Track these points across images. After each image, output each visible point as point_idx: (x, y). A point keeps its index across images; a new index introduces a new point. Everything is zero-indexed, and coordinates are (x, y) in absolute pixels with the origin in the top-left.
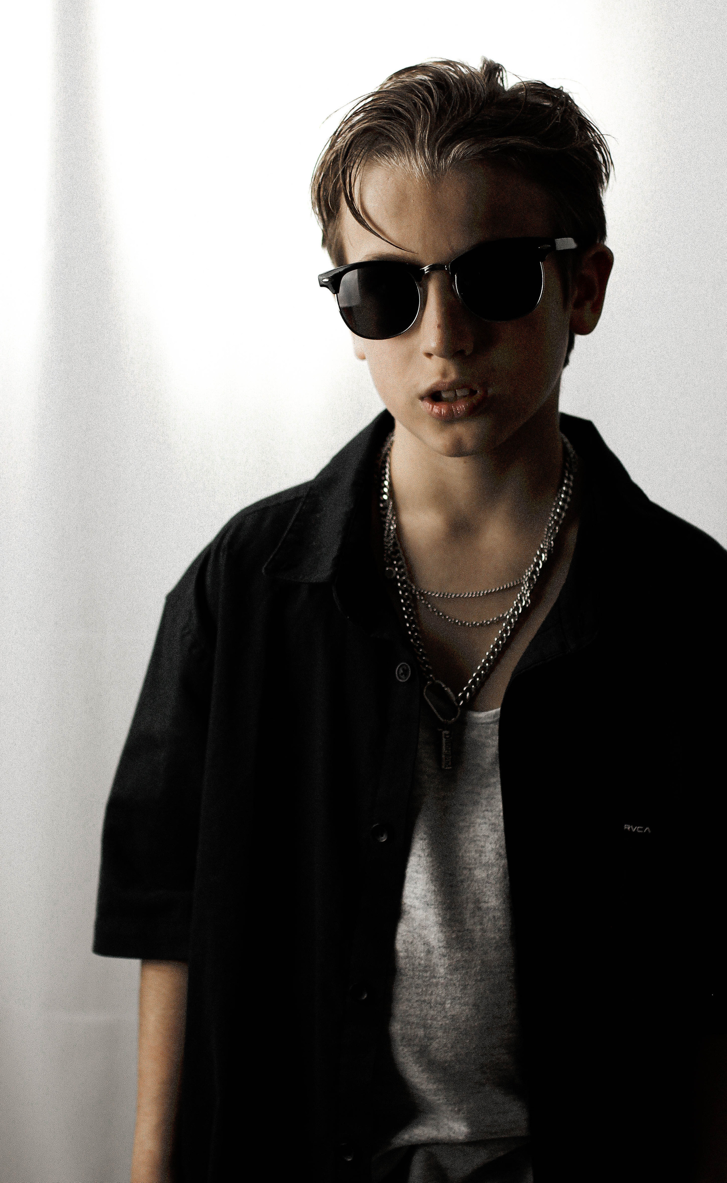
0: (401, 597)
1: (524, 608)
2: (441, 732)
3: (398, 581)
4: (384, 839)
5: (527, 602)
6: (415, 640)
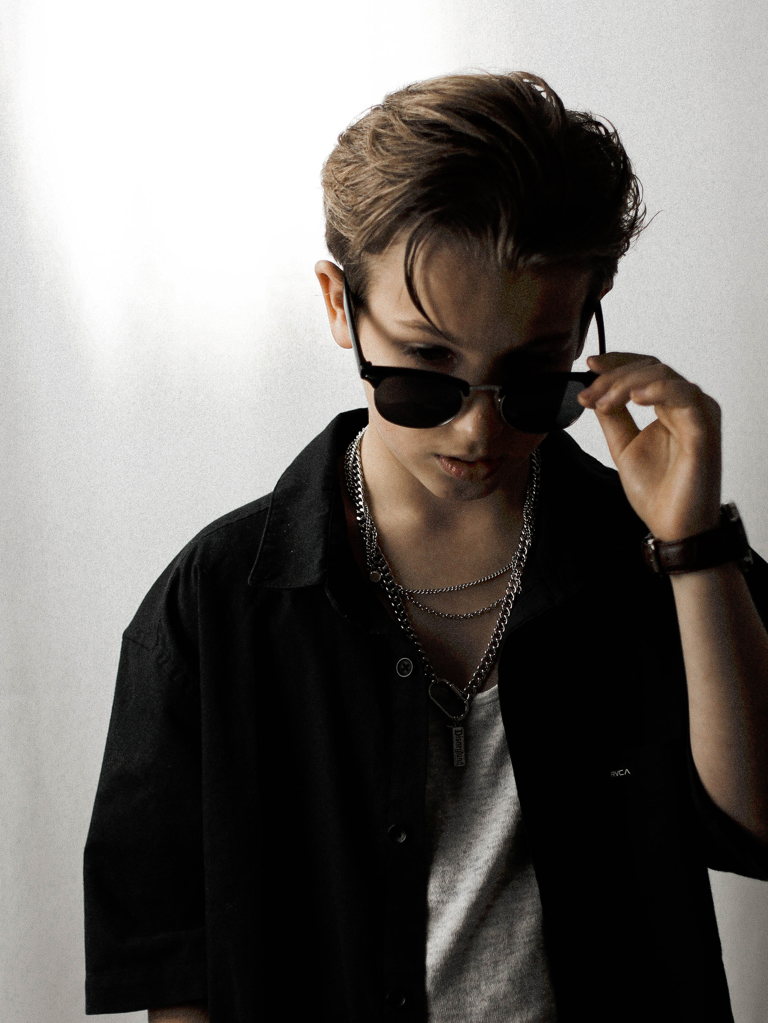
0: (392, 600)
1: (516, 594)
2: (451, 729)
3: (385, 586)
4: (403, 838)
5: (518, 589)
6: (405, 626)
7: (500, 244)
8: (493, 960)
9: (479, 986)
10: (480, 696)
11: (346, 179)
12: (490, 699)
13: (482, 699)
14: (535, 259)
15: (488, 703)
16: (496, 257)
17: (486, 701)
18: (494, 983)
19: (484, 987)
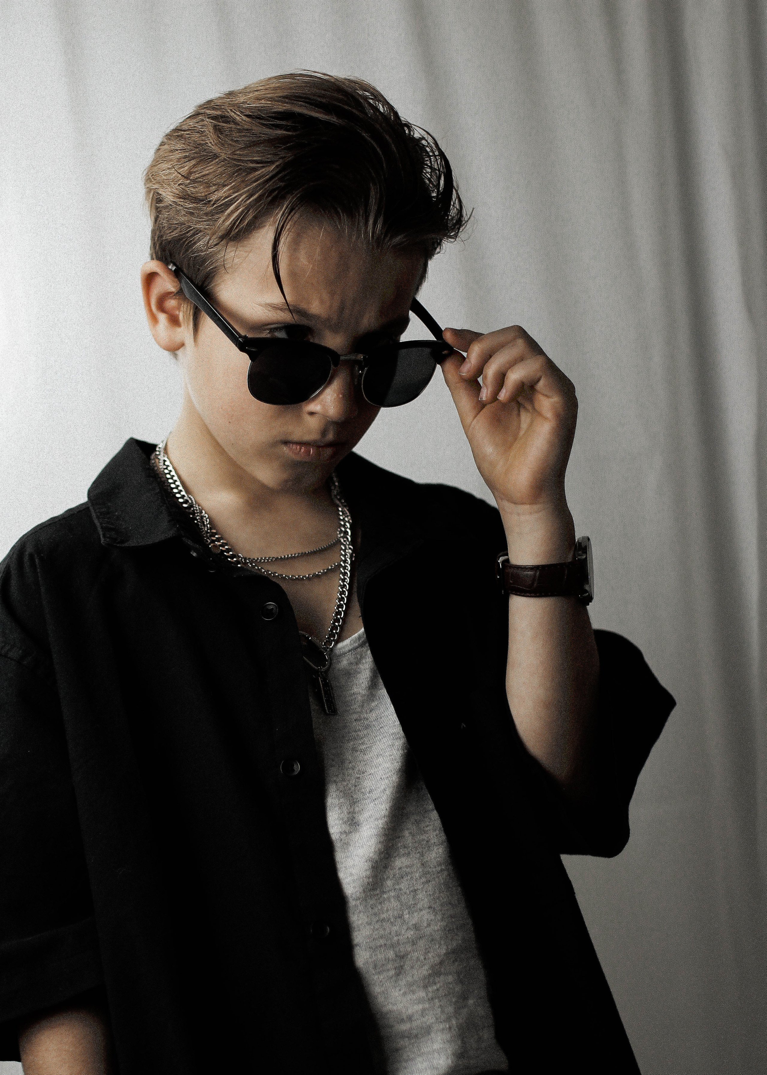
7: (371, 222)
8: (411, 889)
9: (402, 915)
10: (340, 645)
11: (190, 173)
12: (350, 648)
13: (344, 647)
14: (397, 239)
15: (349, 651)
16: (366, 232)
17: (347, 649)
18: (416, 911)
19: (408, 916)
